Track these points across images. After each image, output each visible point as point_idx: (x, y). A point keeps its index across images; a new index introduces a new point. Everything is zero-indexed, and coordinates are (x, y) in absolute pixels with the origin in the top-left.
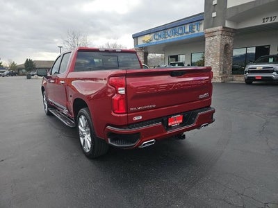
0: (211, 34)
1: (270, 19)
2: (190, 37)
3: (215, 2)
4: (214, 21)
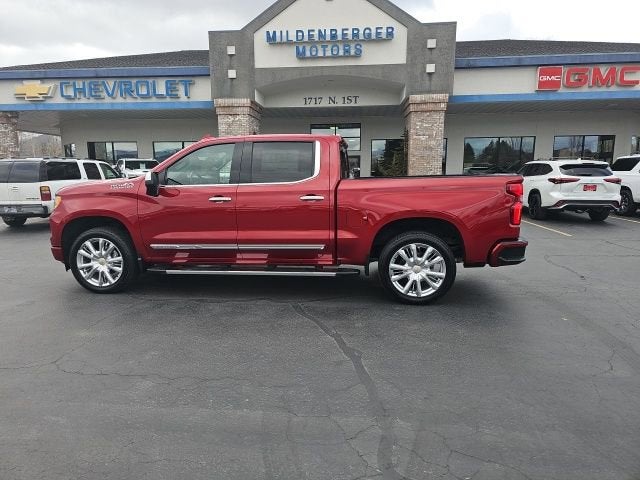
0: (229, 111)
1: (313, 100)
2: (169, 107)
3: (231, 50)
4: (232, 85)
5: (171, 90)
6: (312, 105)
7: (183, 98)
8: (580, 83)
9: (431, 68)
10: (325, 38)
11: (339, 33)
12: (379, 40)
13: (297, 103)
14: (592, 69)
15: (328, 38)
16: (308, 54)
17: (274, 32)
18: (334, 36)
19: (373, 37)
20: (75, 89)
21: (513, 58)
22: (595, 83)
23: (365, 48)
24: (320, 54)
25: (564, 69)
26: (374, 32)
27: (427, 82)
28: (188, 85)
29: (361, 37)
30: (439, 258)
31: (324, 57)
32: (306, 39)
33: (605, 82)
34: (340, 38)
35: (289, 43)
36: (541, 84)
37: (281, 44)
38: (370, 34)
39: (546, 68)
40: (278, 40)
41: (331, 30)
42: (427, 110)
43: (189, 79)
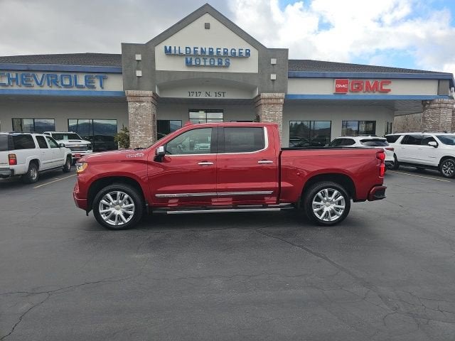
0: (137, 99)
1: (195, 94)
2: (87, 94)
3: (138, 57)
4: (139, 82)
5: (89, 83)
6: (194, 97)
7: (98, 88)
8: (358, 89)
9: (273, 77)
10: (205, 52)
11: (215, 51)
12: (241, 57)
13: (183, 95)
14: (365, 81)
15: (207, 54)
16: (194, 63)
17: (170, 47)
18: (211, 53)
19: (237, 55)
20: (9, 79)
21: (321, 72)
22: (367, 90)
23: (232, 61)
24: (202, 63)
25: (350, 81)
26: (237, 51)
27: (272, 86)
28: (102, 80)
29: (229, 55)
30: (341, 197)
31: (205, 66)
32: (192, 53)
33: (372, 90)
34: (215, 54)
35: (181, 55)
36: (337, 89)
37: (175, 55)
38: (235, 53)
39: (340, 79)
40: (173, 52)
41: (210, 49)
42: (272, 103)
43: (103, 75)
